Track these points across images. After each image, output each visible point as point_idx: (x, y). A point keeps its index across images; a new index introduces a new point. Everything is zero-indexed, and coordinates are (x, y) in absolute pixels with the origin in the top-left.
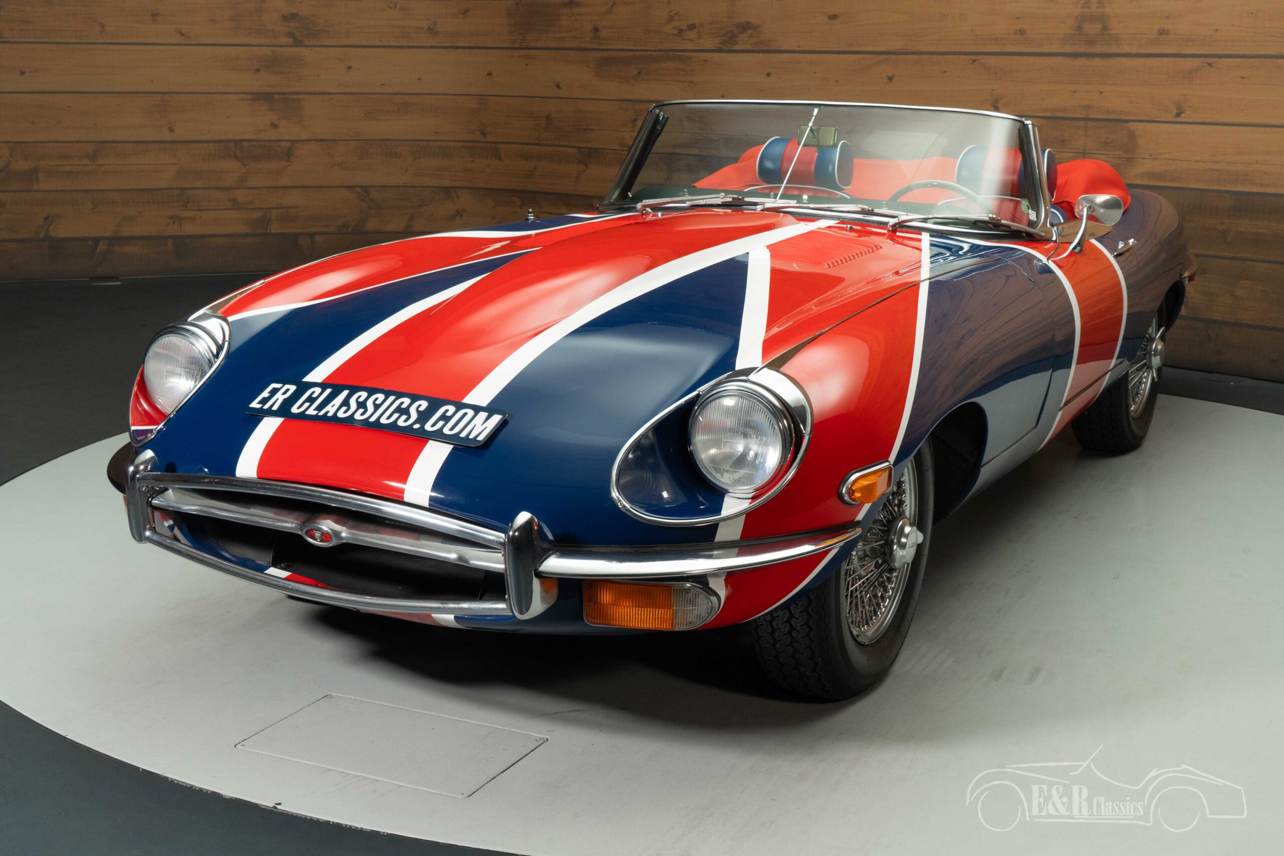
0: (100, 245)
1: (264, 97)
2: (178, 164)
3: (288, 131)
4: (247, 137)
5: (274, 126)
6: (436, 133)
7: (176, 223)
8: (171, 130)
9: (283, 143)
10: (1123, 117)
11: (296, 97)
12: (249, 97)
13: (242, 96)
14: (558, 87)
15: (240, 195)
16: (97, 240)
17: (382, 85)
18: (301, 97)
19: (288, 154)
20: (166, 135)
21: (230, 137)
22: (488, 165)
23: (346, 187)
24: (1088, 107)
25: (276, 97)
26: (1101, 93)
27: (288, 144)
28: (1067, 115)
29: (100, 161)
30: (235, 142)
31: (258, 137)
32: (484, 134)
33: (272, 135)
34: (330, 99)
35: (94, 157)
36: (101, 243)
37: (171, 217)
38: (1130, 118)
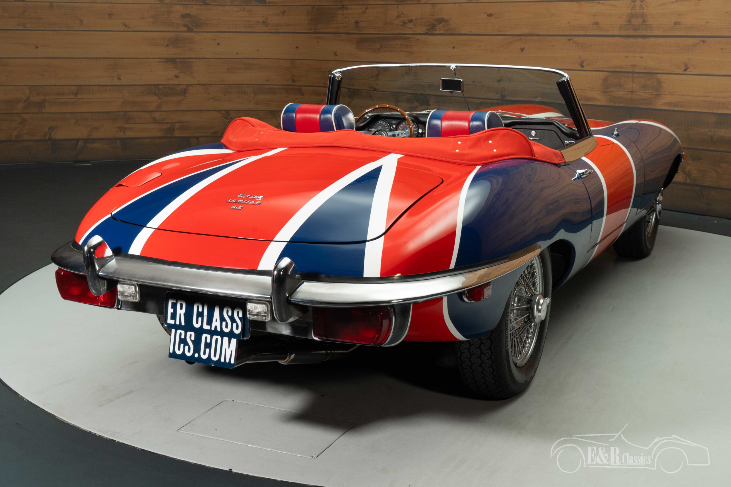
0: (79, 143)
1: (171, 61)
2: (123, 98)
3: (185, 79)
4: (161, 83)
5: (177, 77)
6: (267, 80)
7: (122, 130)
8: (119, 79)
9: (182, 87)
10: (654, 71)
11: (189, 60)
12: (163, 60)
13: (159, 60)
14: (336, 55)
15: (157, 115)
16: (77, 140)
17: (237, 53)
18: (191, 60)
19: (184, 92)
20: (116, 82)
21: (152, 83)
22: (296, 98)
23: (217, 111)
24: (634, 66)
25: (178, 60)
26: (642, 57)
27: (184, 87)
28: (623, 70)
29: (79, 96)
30: (155, 85)
31: (167, 83)
32: (294, 81)
33: (175, 82)
34: (208, 62)
35: (76, 94)
36: (80, 141)
37: (119, 128)
38: (658, 72)
